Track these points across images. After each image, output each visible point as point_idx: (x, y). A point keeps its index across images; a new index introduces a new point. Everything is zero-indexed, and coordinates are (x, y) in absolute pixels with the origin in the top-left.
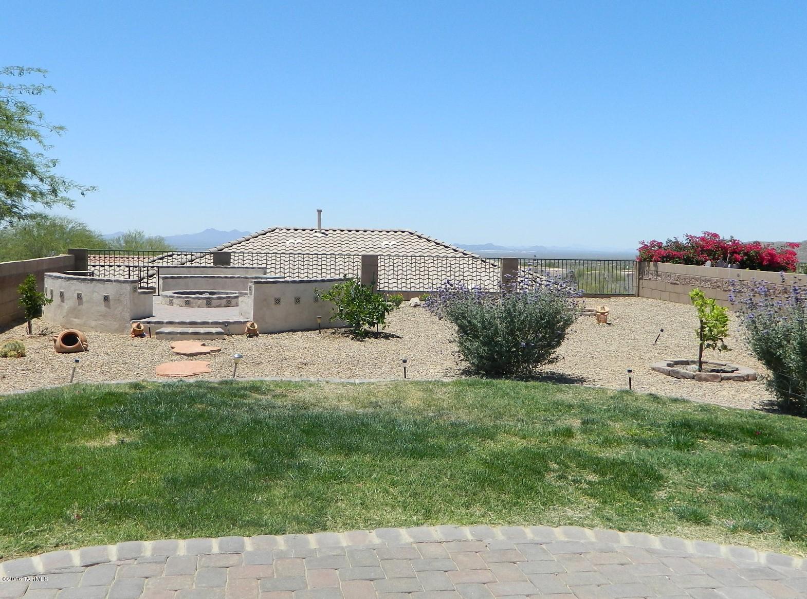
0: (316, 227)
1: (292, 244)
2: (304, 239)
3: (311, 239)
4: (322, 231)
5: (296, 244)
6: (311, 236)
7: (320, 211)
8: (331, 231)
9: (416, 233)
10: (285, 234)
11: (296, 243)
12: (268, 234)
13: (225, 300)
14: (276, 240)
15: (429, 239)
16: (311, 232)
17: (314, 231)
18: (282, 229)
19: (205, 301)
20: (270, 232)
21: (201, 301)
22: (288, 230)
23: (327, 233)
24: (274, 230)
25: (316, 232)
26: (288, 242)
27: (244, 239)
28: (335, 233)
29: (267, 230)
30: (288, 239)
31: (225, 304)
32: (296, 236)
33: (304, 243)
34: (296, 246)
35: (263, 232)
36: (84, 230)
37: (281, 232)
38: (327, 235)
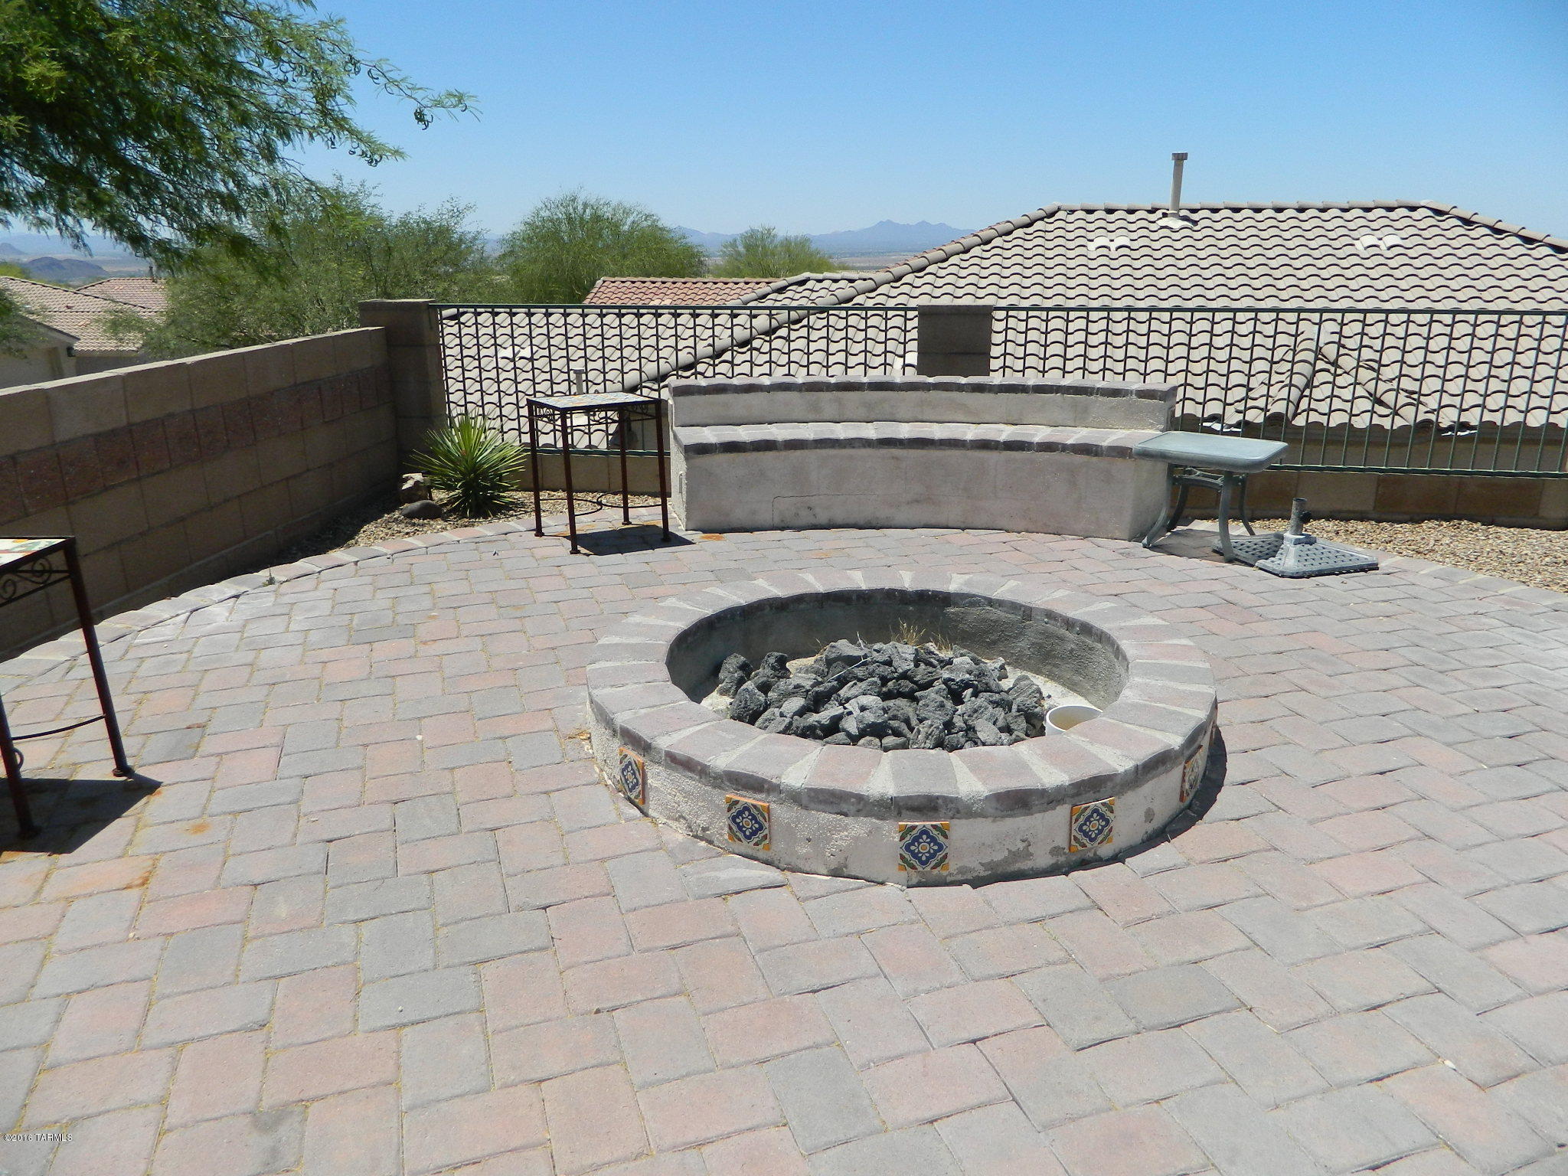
0: (1165, 201)
1: (1104, 251)
2: (1134, 236)
3: (1155, 236)
4: (1183, 213)
5: (1113, 248)
6: (1153, 227)
7: (1180, 158)
8: (1206, 213)
9: (1454, 212)
10: (1081, 223)
11: (1113, 246)
12: (1039, 225)
13: (1062, 812)
14: (1061, 241)
15: (1499, 226)
16: (1152, 217)
17: (1159, 214)
18: (1073, 212)
19: (890, 831)
20: (1042, 219)
21: (858, 827)
22: (1090, 212)
23: (1195, 217)
24: (1052, 215)
25: (1165, 215)
26: (1092, 246)
27: (977, 240)
28: (1217, 216)
29: (1035, 213)
30: (1090, 236)
31: (1061, 841)
32: (1111, 227)
33: (1135, 245)
34: (1114, 254)
35: (1026, 220)
36: (654, 227)
37: (1071, 218)
38: (1195, 223)
